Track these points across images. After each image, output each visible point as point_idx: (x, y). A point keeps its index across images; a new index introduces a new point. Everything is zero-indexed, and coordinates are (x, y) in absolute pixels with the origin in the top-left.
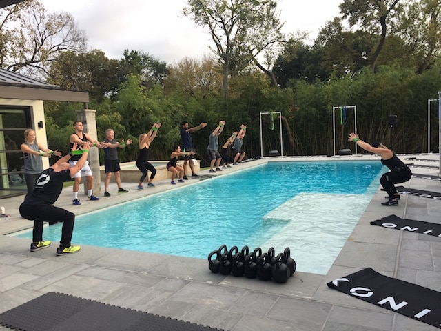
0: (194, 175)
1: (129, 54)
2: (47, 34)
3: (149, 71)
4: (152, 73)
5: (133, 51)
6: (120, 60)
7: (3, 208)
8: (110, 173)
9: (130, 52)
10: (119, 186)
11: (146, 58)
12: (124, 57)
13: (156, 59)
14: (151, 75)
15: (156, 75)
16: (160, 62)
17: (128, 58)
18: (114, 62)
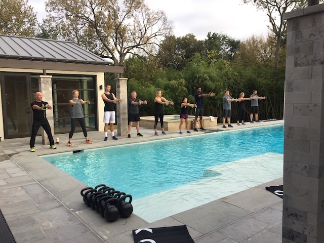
0: (202, 129)
1: (211, 36)
2: (148, 26)
3: (226, 47)
4: (229, 49)
5: (214, 34)
6: (204, 40)
7: (58, 139)
8: (132, 122)
9: (212, 34)
10: (138, 131)
11: (224, 38)
12: (207, 38)
13: (233, 38)
14: (227, 50)
15: (232, 50)
16: (235, 40)
17: (210, 38)
18: (200, 42)
